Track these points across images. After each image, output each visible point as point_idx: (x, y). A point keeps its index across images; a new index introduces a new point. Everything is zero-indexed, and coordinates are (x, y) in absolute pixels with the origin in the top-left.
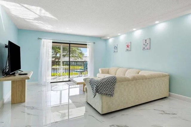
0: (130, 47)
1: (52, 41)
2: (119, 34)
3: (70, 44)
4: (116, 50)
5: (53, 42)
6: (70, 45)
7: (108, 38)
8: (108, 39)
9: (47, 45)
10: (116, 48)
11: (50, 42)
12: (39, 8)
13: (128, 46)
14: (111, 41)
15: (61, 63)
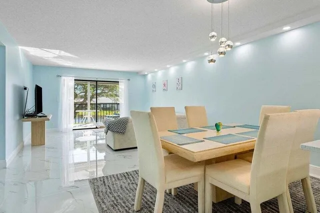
0: (166, 86)
1: (74, 78)
2: (156, 70)
3: (97, 81)
4: (154, 89)
5: (75, 80)
6: (97, 83)
7: (146, 73)
8: (147, 75)
9: (68, 84)
10: (154, 86)
11: (71, 80)
12: (58, 51)
13: (164, 85)
14: (149, 77)
15: (89, 106)
